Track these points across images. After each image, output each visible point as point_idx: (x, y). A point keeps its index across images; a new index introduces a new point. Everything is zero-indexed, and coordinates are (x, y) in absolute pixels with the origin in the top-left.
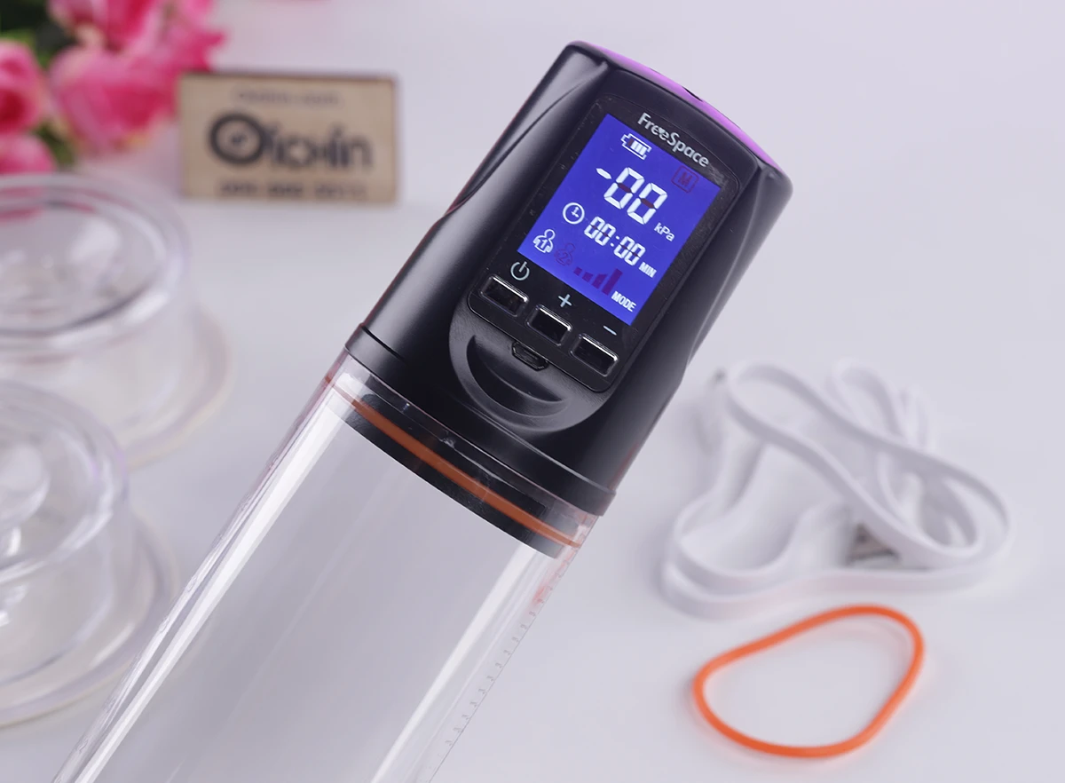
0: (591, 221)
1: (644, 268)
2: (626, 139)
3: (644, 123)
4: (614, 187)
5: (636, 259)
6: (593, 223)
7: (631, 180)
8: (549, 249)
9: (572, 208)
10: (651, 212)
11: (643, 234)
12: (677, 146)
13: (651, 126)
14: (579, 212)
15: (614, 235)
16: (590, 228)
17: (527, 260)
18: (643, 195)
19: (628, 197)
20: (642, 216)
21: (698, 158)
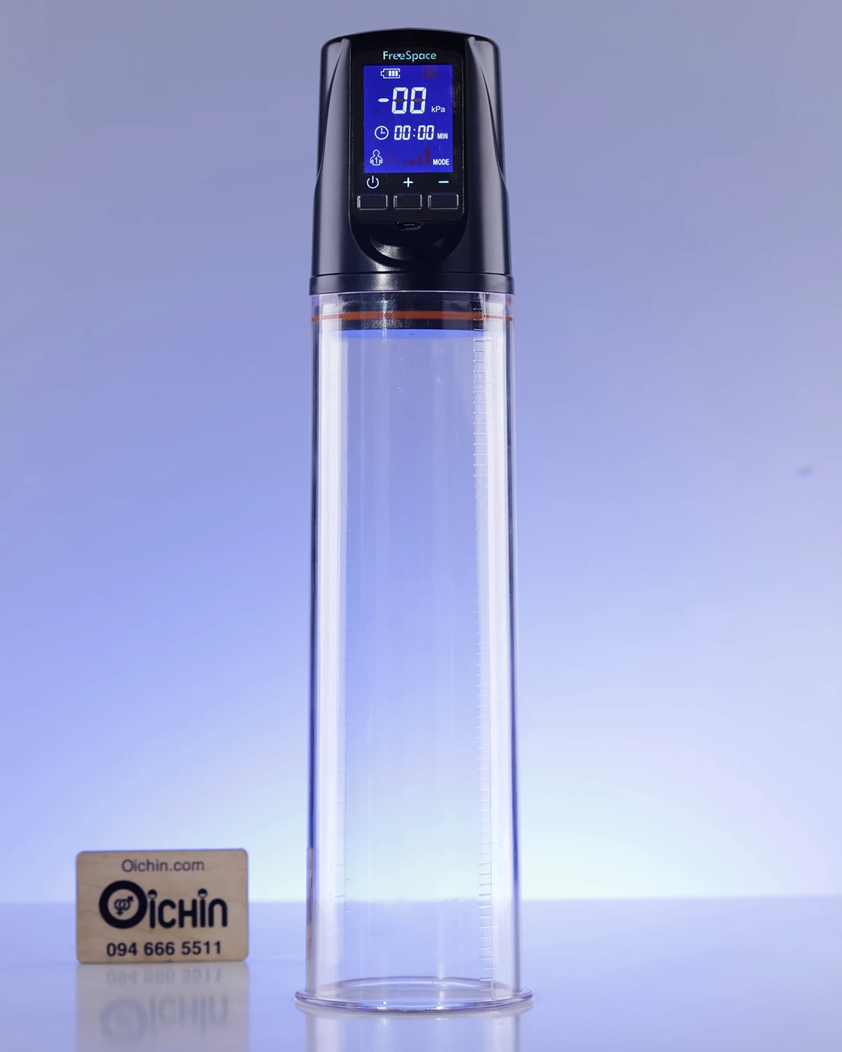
0: (394, 130)
1: (440, 136)
2: (383, 74)
3: (387, 57)
4: (394, 104)
5: (432, 135)
6: (396, 131)
7: (401, 94)
8: (381, 161)
9: (379, 130)
10: (423, 104)
11: (426, 118)
12: (414, 57)
13: (392, 57)
14: (384, 130)
15: (412, 130)
16: (395, 135)
17: (373, 174)
18: (413, 97)
19: (405, 104)
20: (420, 109)
21: (429, 56)
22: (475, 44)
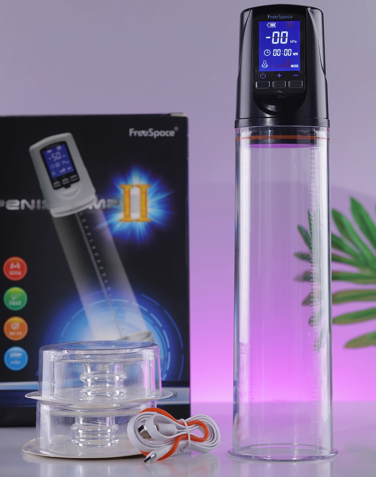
1: (294, 54)
2: (268, 25)
3: (270, 18)
4: (273, 39)
5: (291, 53)
6: (274, 52)
7: (276, 35)
8: (267, 66)
9: (266, 51)
10: (287, 39)
11: (288, 46)
12: (282, 17)
13: (272, 17)
14: (268, 51)
15: (281, 51)
16: (274, 53)
17: (263, 72)
18: (282, 36)
19: (278, 39)
20: (285, 41)
21: (289, 17)
22: (311, 11)
